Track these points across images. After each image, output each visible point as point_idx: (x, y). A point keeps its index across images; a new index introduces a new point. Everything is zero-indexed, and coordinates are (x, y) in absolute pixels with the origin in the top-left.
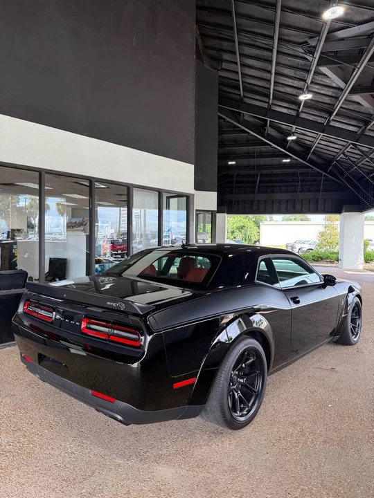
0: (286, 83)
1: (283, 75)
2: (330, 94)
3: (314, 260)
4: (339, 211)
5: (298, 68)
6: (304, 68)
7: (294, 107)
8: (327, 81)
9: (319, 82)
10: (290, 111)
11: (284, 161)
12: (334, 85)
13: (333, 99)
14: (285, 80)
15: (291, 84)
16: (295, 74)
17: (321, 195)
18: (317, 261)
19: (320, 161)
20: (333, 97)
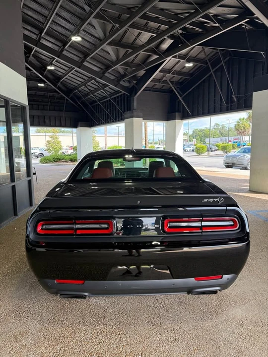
0: (60, 23)
1: (60, 16)
2: (91, 41)
3: (55, 161)
4: (75, 126)
5: (74, 14)
6: (79, 15)
7: (59, 44)
8: (93, 31)
9: (86, 30)
10: (54, 46)
11: (39, 85)
12: (96, 35)
13: (92, 45)
14: (60, 21)
15: (64, 25)
16: (70, 18)
17: (63, 114)
18: (57, 161)
19: (63, 88)
20: (92, 44)
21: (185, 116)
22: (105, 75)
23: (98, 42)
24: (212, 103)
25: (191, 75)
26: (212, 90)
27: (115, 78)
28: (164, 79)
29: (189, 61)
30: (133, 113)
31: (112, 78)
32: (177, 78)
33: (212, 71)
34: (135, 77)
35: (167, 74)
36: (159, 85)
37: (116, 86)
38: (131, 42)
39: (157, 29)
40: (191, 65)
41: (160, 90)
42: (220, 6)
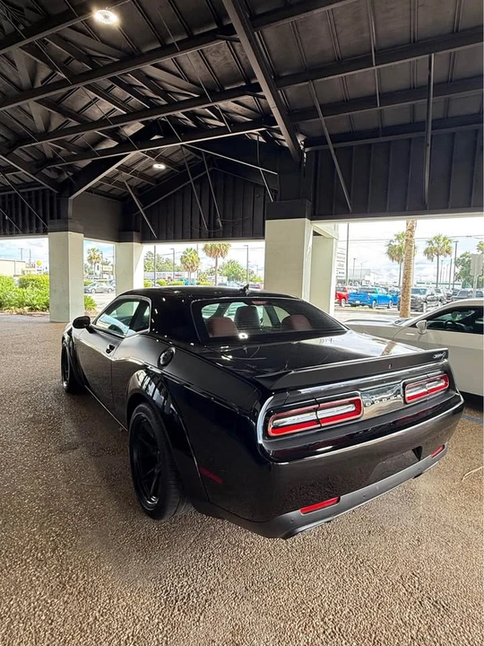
21: (146, 238)
22: (14, 152)
23: (15, 92)
24: (187, 224)
25: (158, 181)
26: (188, 208)
27: (31, 159)
28: (117, 179)
29: (159, 161)
30: (67, 223)
31: (27, 158)
32: (137, 180)
33: (191, 181)
34: (70, 168)
35: (124, 173)
36: (107, 187)
37: (34, 175)
38: (77, 110)
39: (124, 102)
40: (162, 167)
41: (107, 195)
42: (234, 102)
